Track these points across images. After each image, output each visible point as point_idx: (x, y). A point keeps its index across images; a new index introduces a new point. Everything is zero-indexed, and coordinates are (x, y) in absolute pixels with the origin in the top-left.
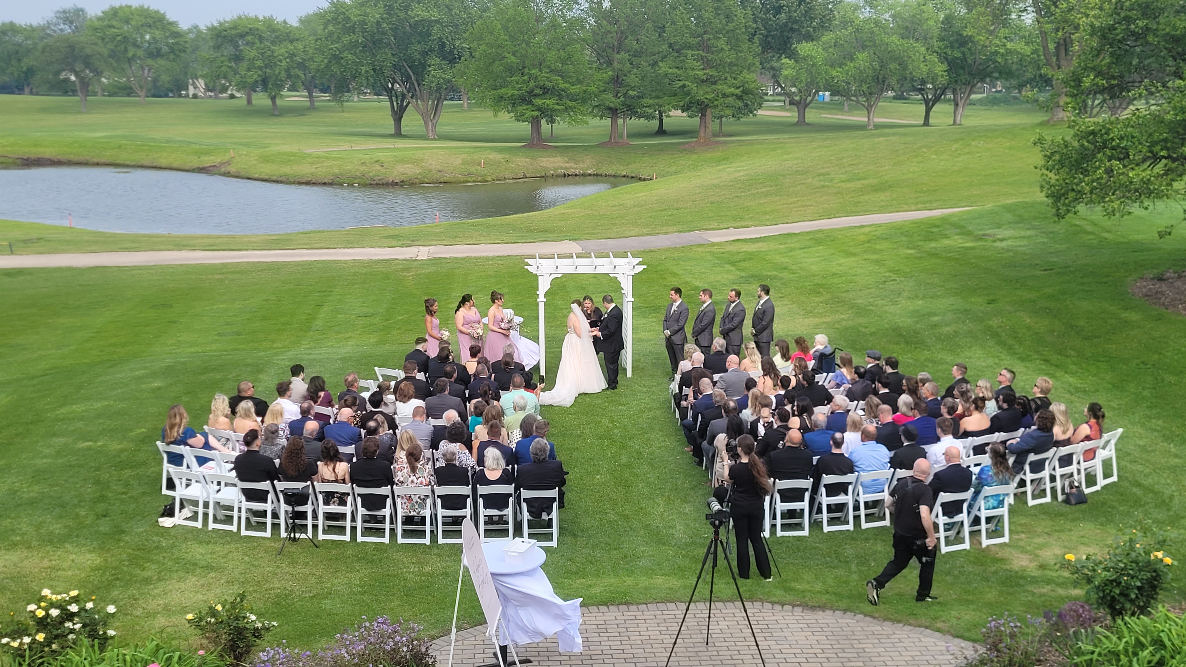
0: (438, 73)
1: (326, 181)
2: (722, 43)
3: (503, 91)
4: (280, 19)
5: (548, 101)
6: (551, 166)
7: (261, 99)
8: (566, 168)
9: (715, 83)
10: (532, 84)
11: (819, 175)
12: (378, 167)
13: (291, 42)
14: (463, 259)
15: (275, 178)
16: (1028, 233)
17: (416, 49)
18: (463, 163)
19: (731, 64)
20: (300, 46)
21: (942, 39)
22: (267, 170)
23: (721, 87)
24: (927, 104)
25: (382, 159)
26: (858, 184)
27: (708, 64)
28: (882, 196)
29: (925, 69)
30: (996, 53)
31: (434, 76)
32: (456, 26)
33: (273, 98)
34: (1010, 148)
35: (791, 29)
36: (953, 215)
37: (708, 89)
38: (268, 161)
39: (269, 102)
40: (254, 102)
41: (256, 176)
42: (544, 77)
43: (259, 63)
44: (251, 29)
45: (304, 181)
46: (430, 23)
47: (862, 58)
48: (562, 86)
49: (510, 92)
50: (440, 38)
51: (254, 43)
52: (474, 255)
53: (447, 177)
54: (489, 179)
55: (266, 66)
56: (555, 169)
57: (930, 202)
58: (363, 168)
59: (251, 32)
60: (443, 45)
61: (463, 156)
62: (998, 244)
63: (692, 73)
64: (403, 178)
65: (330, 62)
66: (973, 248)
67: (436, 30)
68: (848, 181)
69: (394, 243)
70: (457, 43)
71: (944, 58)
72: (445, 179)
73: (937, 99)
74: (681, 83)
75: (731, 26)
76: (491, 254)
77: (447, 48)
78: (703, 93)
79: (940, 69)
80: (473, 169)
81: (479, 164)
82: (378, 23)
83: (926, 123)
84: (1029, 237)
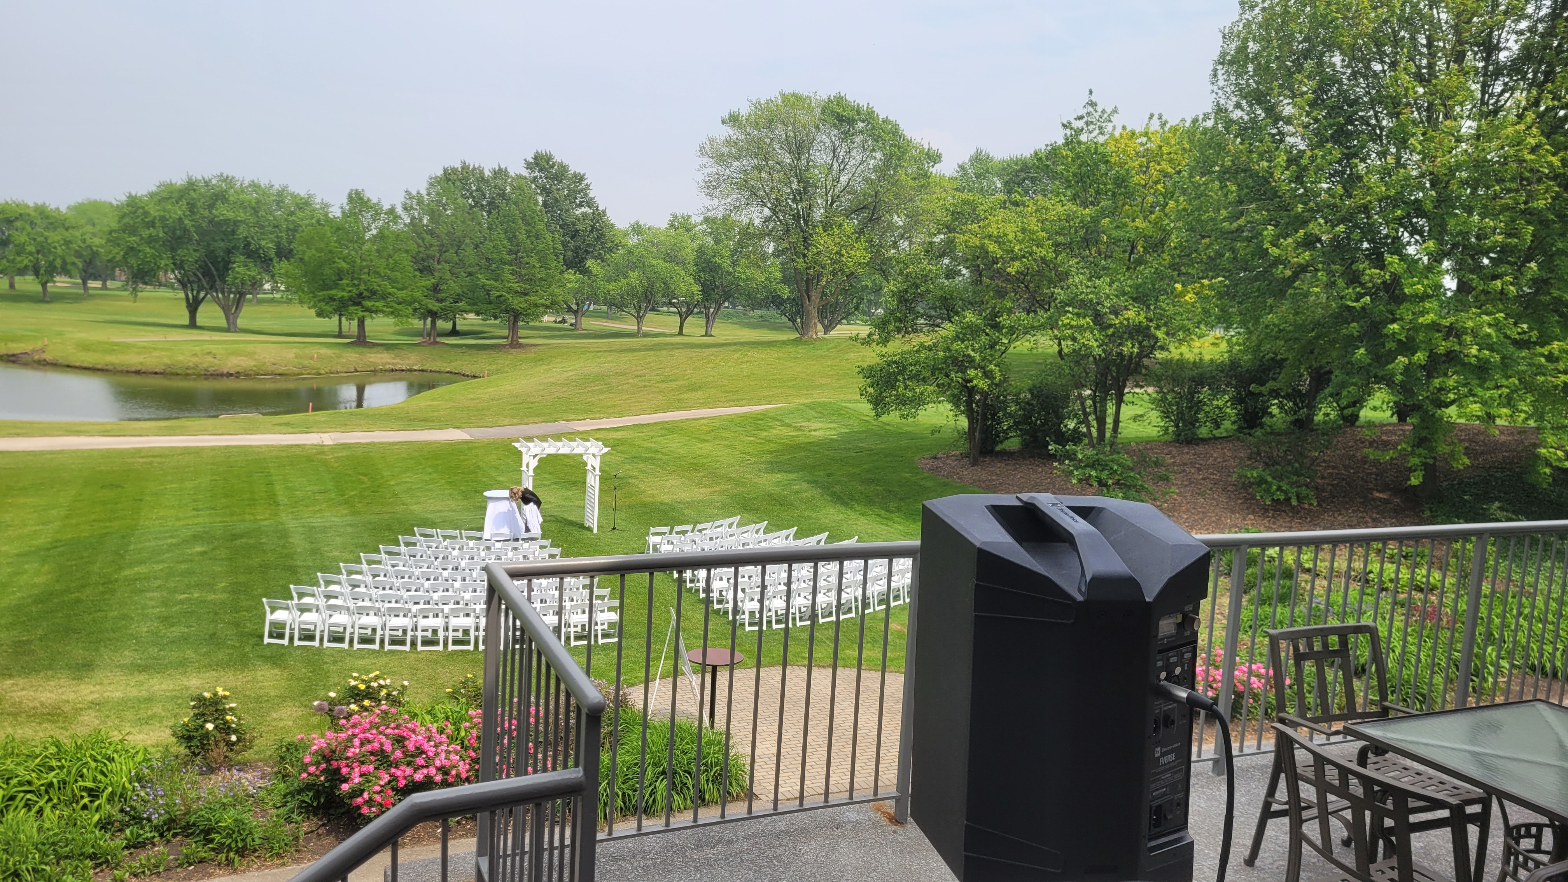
0: (241, 270)
1: (157, 370)
2: (534, 261)
3: (332, 292)
4: (53, 206)
5: (377, 304)
6: (379, 361)
7: (28, 284)
8: (393, 364)
9: (526, 295)
10: (362, 287)
11: (637, 376)
12: (210, 359)
13: (67, 229)
14: (367, 444)
15: (99, 366)
16: (832, 425)
17: (220, 245)
18: (296, 357)
19: (541, 279)
20: (77, 234)
21: (696, 265)
22: (89, 359)
23: (532, 298)
24: (681, 316)
25: (214, 351)
26: (673, 385)
27: (520, 277)
28: (698, 395)
29: (684, 288)
30: (739, 278)
31: (238, 273)
32: (262, 227)
33: (44, 285)
34: (779, 359)
35: (586, 251)
36: (767, 410)
37: (522, 300)
38: (89, 350)
39: (39, 288)
40: (17, 286)
41: (78, 364)
42: (376, 283)
43: (31, 248)
44: (21, 215)
45: (133, 369)
46: (236, 223)
47: (634, 277)
48: (391, 290)
49: (340, 294)
50: (246, 237)
51: (23, 229)
52: (376, 440)
53: (282, 369)
54: (323, 372)
55: (38, 252)
56: (384, 364)
57: (738, 400)
58: (195, 360)
59: (20, 217)
60: (248, 244)
61: (294, 350)
62: (813, 433)
63: (508, 285)
64: (238, 369)
65: (126, 254)
66: (797, 436)
67: (242, 232)
68: (663, 382)
69: (291, 430)
70: (263, 243)
71: (698, 280)
72: (280, 371)
73: (690, 312)
74: (498, 294)
75: (541, 246)
76: (391, 440)
77: (252, 247)
78: (517, 303)
79: (696, 288)
80: (306, 362)
81: (312, 358)
82: (180, 219)
83: (681, 333)
84: (834, 429)
